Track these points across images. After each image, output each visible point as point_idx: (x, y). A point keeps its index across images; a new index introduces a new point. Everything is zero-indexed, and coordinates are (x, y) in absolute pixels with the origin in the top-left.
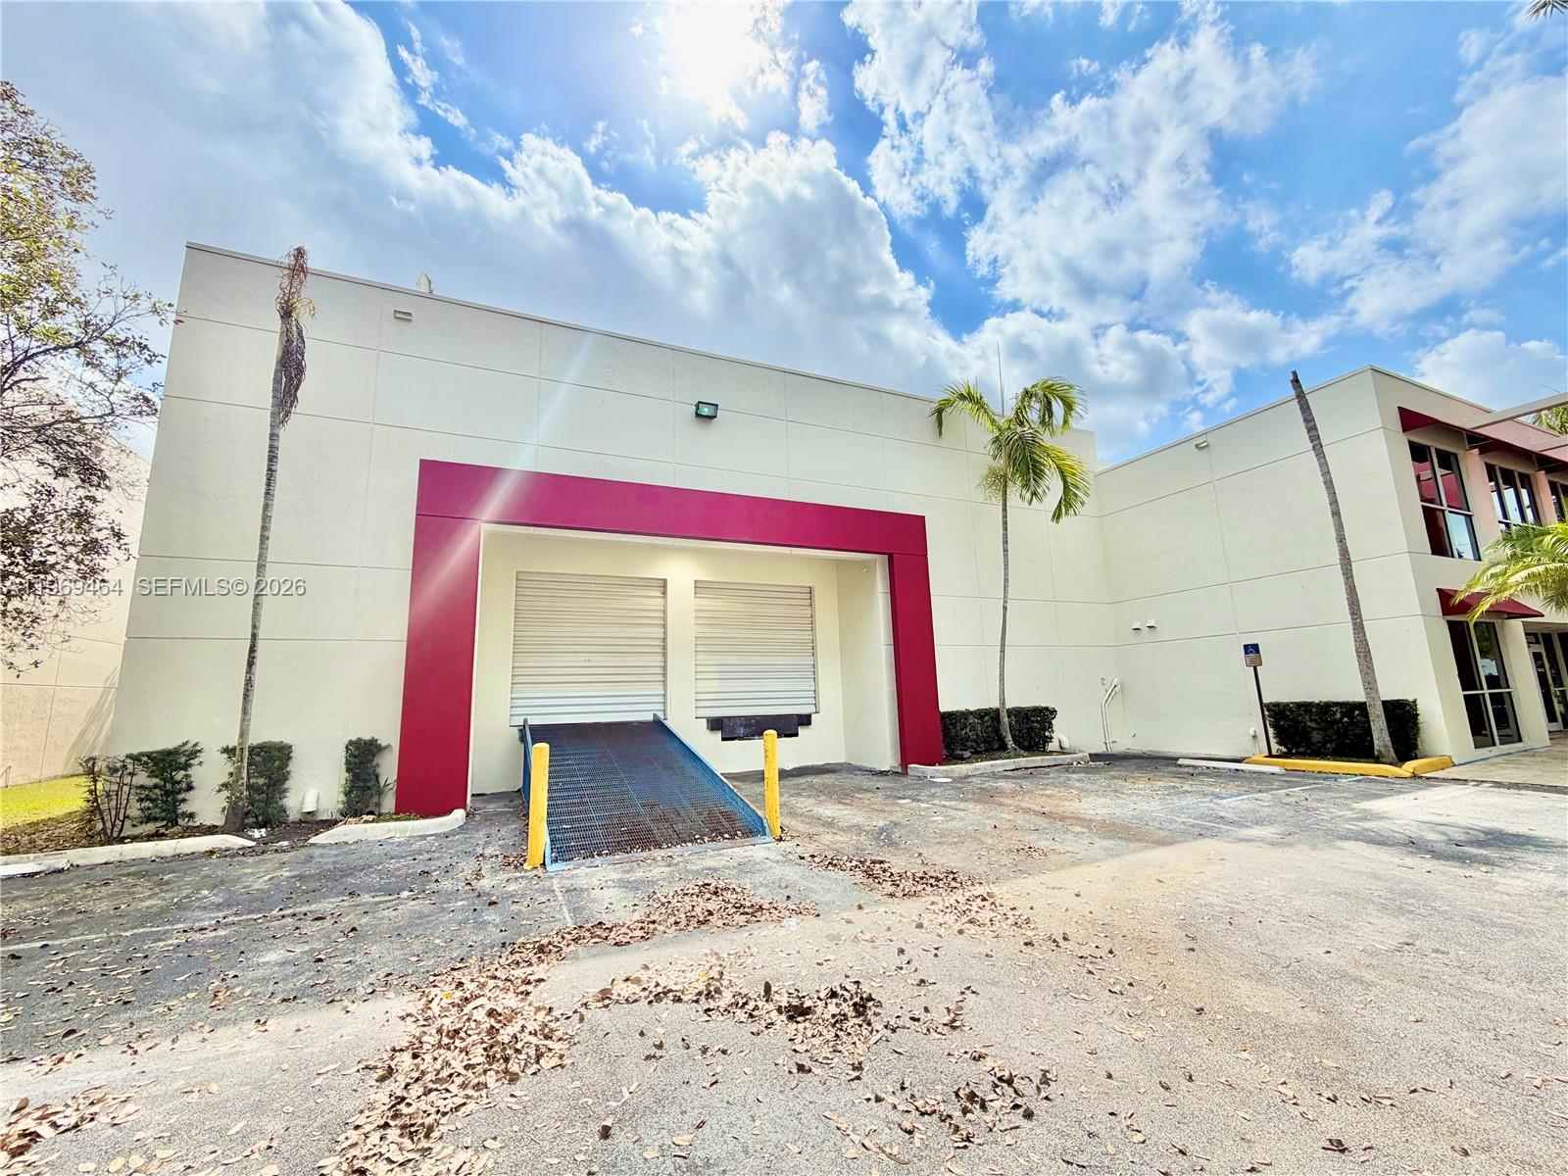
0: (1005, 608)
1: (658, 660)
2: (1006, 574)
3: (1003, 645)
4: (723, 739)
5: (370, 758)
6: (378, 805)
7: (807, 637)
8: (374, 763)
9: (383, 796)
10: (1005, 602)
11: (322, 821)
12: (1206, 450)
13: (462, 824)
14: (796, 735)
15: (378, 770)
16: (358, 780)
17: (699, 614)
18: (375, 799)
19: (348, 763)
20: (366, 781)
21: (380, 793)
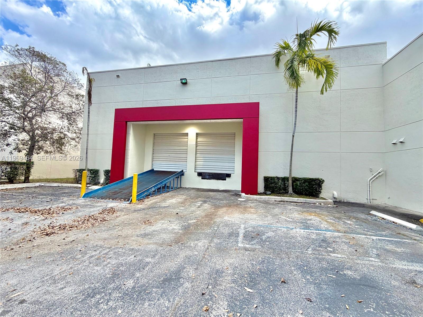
0: (293, 136)
1: (186, 156)
3: (292, 151)
4: (202, 179)
10: (294, 133)
14: (226, 180)
19: (104, 174)
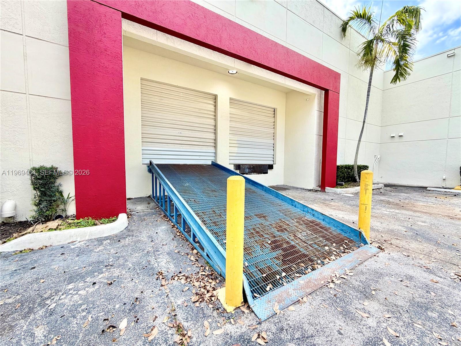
1: (212, 136)
2: (367, 107)
5: (52, 180)
6: (64, 210)
7: (272, 131)
8: (56, 184)
9: (67, 205)
11: (20, 222)
12: (453, 58)
13: (127, 225)
14: (267, 173)
15: (61, 189)
16: (45, 196)
17: (232, 116)
18: (62, 207)
19: (33, 183)
20: (51, 196)
21: (65, 202)
